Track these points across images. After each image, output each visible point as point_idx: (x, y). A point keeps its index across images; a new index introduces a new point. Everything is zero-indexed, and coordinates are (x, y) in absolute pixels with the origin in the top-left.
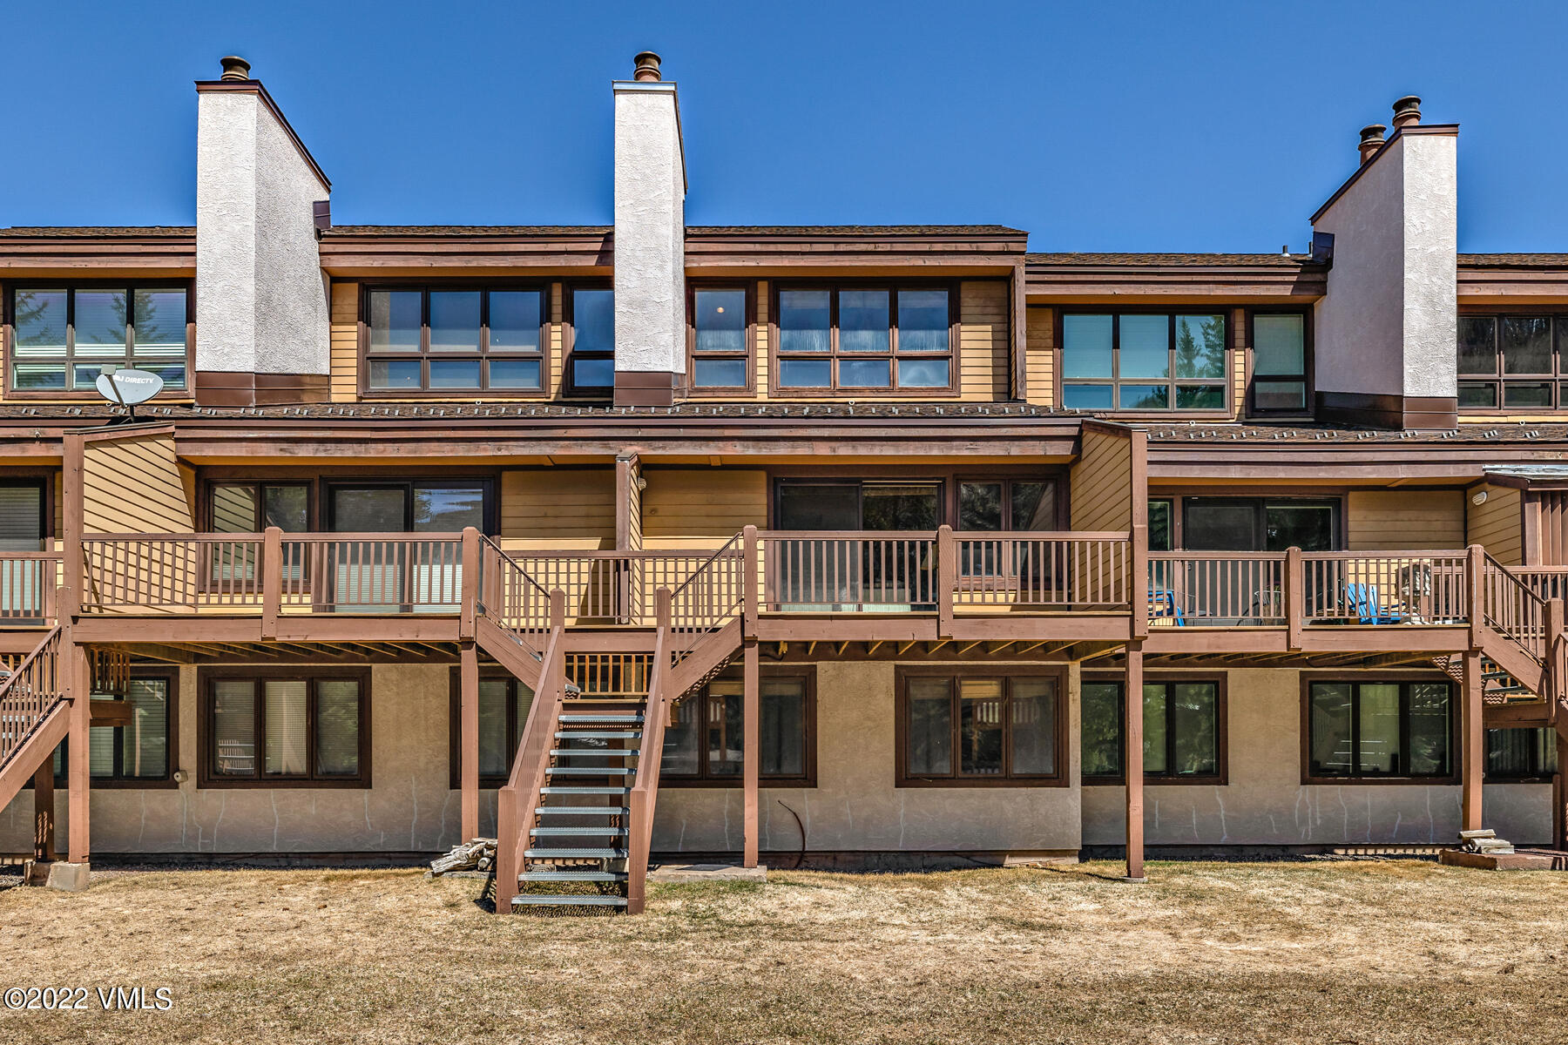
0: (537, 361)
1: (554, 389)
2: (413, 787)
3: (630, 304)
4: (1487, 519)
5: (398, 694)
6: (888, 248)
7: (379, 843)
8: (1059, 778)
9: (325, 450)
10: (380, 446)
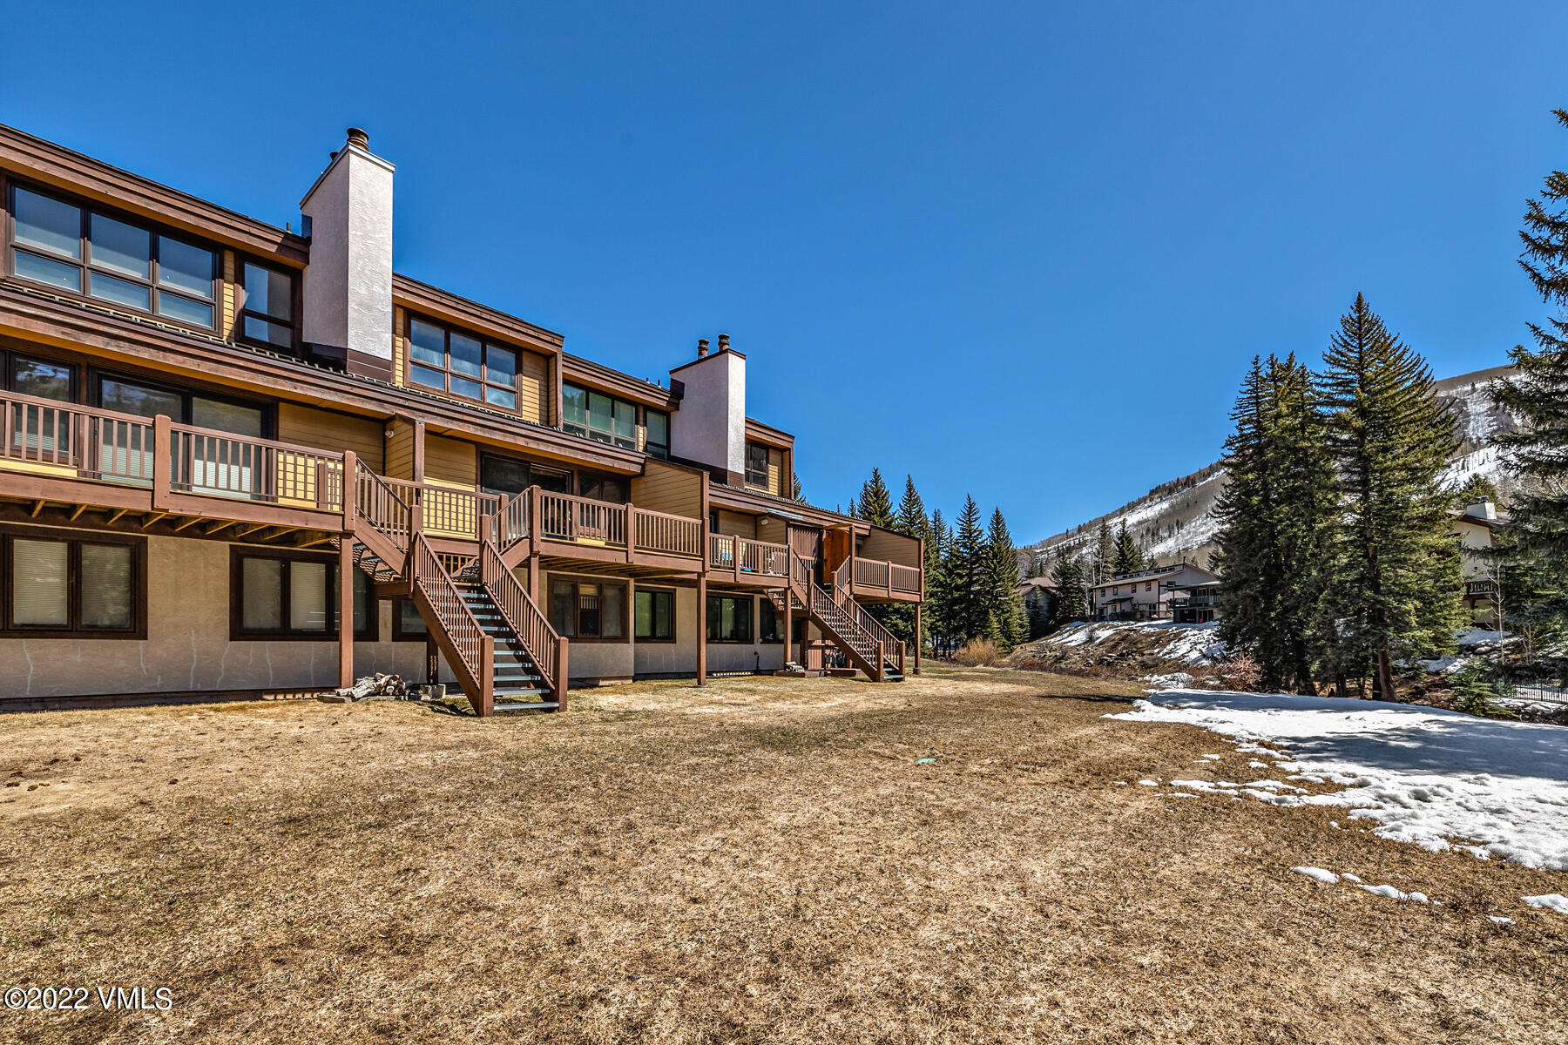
0: (212, 307)
1: (226, 333)
2: (193, 639)
4: (767, 531)
5: (176, 562)
6: (488, 317)
7: (158, 685)
8: (623, 638)
9: (117, 346)
10: (180, 358)
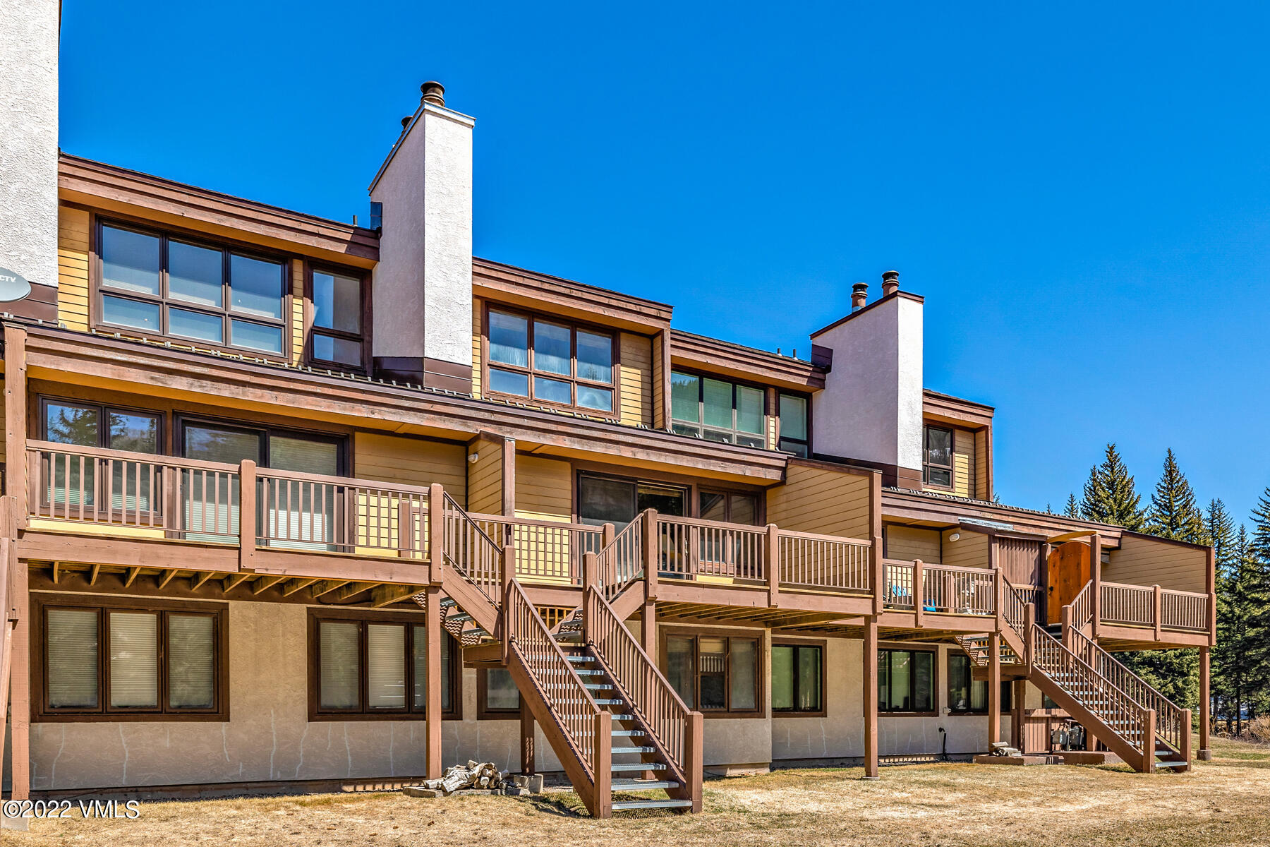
0: (281, 328)
1: (296, 358)
2: (273, 720)
3: (436, 300)
4: (959, 551)
5: (256, 631)
7: (239, 773)
8: (758, 711)
9: (200, 386)
10: (259, 392)
